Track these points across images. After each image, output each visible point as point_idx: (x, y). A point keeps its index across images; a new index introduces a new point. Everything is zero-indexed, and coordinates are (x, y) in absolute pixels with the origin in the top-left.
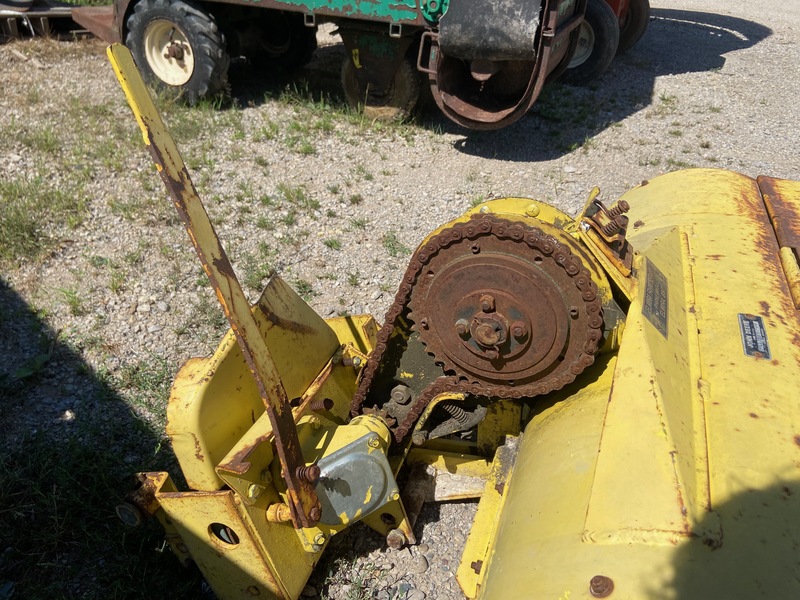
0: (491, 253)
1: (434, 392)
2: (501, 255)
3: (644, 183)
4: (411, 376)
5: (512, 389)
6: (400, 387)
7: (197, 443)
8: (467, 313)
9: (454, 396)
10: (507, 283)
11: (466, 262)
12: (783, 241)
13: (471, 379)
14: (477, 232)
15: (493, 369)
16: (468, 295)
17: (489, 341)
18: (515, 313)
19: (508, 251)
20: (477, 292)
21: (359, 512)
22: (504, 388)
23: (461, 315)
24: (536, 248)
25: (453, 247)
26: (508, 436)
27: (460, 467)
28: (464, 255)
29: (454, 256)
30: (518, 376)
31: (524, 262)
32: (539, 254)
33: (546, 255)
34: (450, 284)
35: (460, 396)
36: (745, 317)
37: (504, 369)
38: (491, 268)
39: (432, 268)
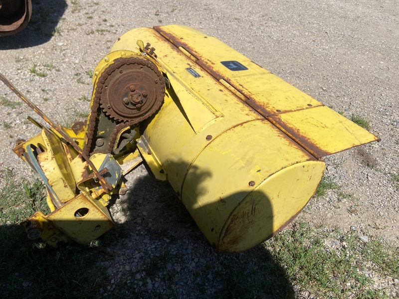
0: (126, 71)
1: (118, 131)
2: (130, 70)
3: (119, 39)
4: (103, 132)
5: (144, 117)
6: (98, 140)
7: (64, 181)
8: (126, 95)
9: (126, 129)
10: (136, 79)
11: (120, 77)
12: (177, 45)
13: (129, 120)
14: (120, 65)
15: (138, 112)
16: (124, 89)
17: (137, 101)
18: (142, 88)
19: (132, 69)
20: (127, 86)
21: (116, 182)
22: (141, 117)
23: (124, 96)
24: (141, 64)
25: (112, 73)
26: (137, 140)
27: (124, 161)
28: (117, 75)
29: (113, 77)
30: (146, 111)
31: (138, 70)
32: (141, 66)
33: (144, 65)
34: (117, 87)
35: (129, 127)
36: (187, 69)
37: (141, 110)
38: (129, 76)
39: (106, 85)
